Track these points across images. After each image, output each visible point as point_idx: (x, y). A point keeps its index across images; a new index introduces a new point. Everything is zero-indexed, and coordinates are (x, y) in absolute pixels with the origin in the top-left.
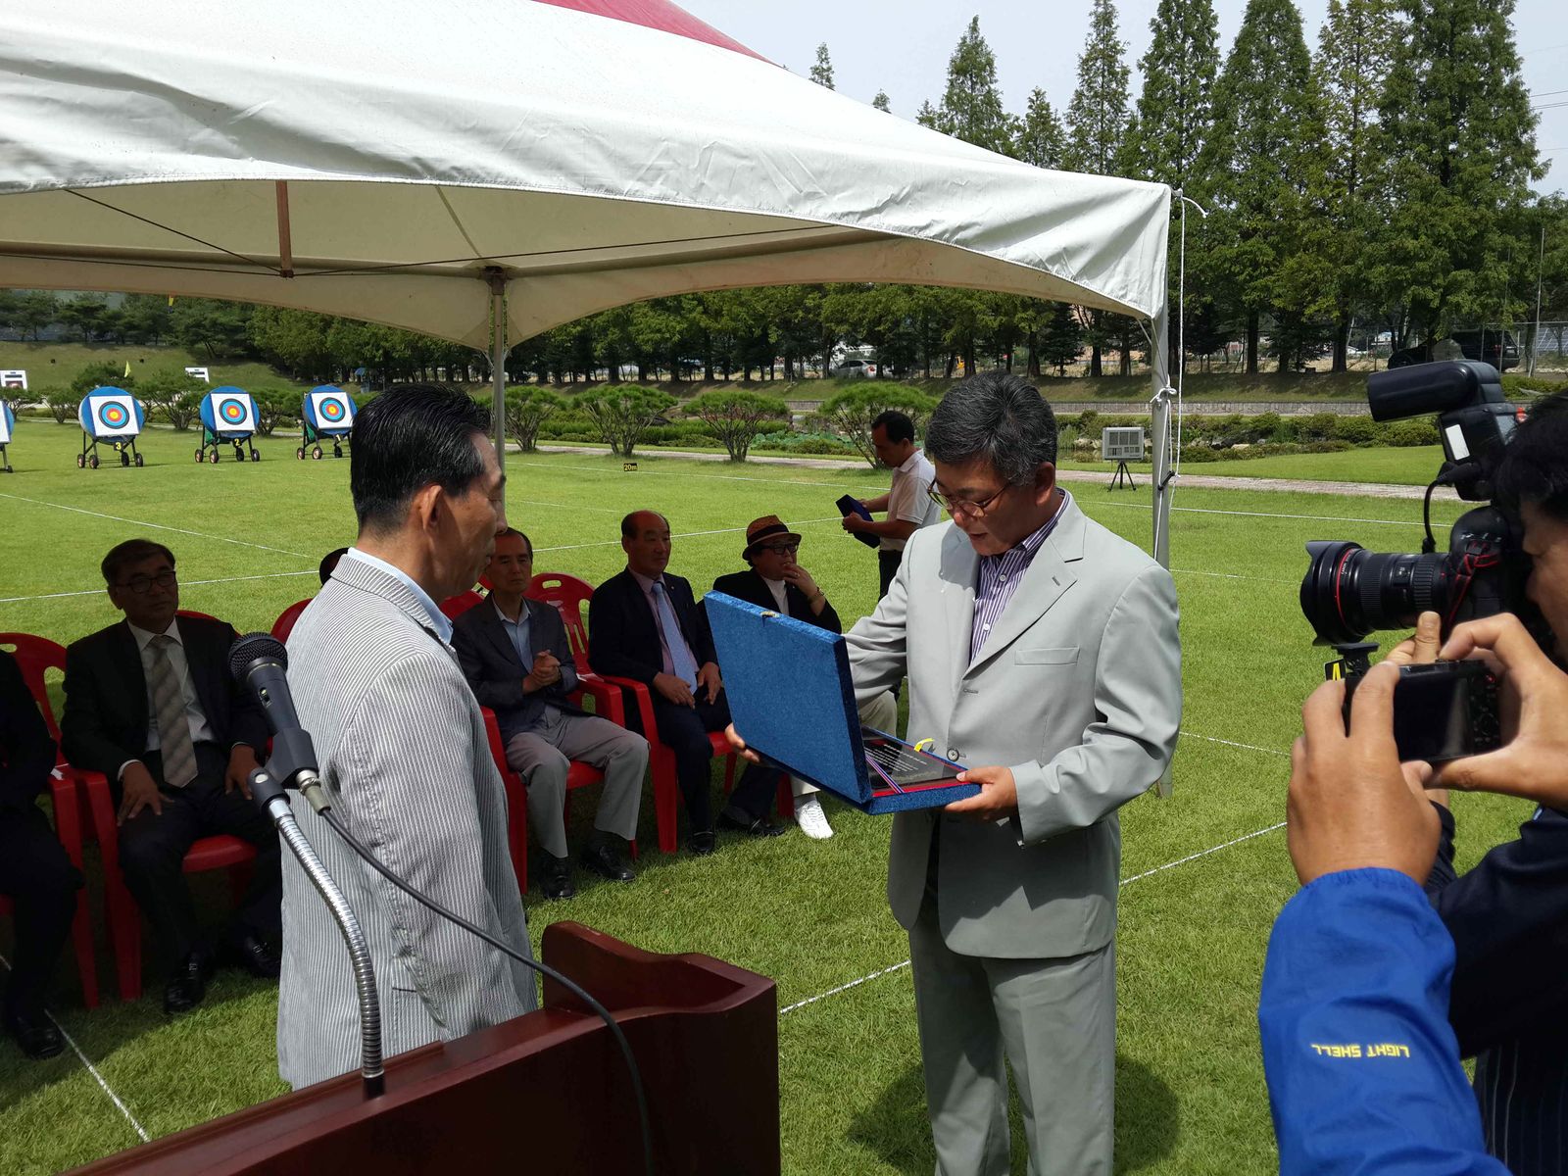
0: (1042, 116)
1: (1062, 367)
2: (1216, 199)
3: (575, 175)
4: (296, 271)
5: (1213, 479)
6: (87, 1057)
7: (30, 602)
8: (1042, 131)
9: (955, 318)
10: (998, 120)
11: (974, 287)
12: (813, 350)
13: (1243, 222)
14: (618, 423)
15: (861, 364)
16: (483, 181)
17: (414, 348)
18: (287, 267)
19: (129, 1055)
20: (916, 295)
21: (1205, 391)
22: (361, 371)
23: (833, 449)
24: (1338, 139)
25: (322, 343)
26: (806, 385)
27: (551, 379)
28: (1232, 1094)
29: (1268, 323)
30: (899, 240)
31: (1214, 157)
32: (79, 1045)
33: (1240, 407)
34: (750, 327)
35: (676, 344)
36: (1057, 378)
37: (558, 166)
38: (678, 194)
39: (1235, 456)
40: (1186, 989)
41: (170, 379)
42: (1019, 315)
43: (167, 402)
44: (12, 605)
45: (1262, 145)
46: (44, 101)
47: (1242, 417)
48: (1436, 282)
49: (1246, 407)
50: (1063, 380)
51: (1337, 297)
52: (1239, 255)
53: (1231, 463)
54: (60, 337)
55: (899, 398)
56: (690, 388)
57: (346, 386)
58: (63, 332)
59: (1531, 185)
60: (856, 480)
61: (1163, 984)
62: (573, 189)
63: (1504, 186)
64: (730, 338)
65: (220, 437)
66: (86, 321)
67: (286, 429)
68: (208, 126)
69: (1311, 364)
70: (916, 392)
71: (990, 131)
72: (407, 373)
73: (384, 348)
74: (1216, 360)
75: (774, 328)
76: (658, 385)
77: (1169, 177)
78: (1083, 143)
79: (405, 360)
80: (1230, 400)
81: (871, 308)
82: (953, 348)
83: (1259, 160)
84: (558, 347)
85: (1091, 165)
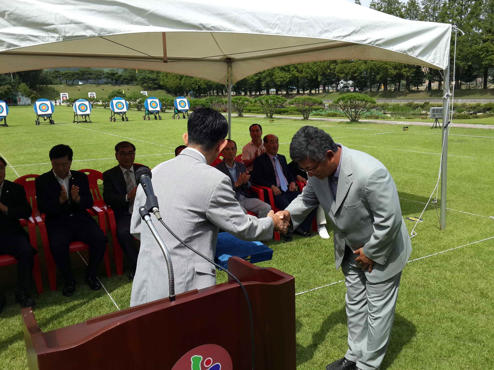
0: (413, 2)
1: (418, 87)
2: (474, 29)
3: (250, 27)
4: (168, 61)
6: (107, 291)
7: (96, 161)
8: (413, 7)
9: (381, 71)
10: (398, 4)
11: (387, 61)
12: (332, 83)
13: (484, 37)
14: (268, 107)
15: (348, 87)
16: (221, 30)
17: (207, 85)
18: (165, 59)
19: (119, 291)
20: (368, 64)
21: (468, 95)
22: (192, 92)
23: (337, 115)
25: (180, 84)
26: (330, 94)
27: (248, 93)
28: (458, 326)
29: (491, 72)
30: (358, 45)
31: (474, 14)
32: (105, 287)
33: (480, 100)
34: (312, 76)
35: (288, 82)
36: (416, 91)
37: (245, 25)
38: (282, 32)
39: (477, 117)
40: (445, 292)
41: (136, 95)
42: (403, 70)
43: (135, 102)
44: (90, 161)
46: (88, 10)
47: (481, 104)
50: (418, 91)
52: (482, 48)
53: (476, 119)
54: (105, 82)
55: (360, 98)
56: (291, 96)
57: (187, 97)
60: (345, 125)
61: (437, 290)
62: (249, 32)
64: (305, 79)
65: (150, 112)
66: (112, 77)
67: (169, 110)
68: (139, 16)
70: (366, 96)
71: (395, 8)
72: (205, 93)
73: (198, 85)
74: (472, 85)
75: (320, 76)
76: (281, 95)
77: (458, 22)
78: (427, 11)
79: (205, 88)
80: (476, 98)
81: (352, 68)
82: (380, 81)
83: (491, 15)
84: (251, 83)
85: (430, 19)
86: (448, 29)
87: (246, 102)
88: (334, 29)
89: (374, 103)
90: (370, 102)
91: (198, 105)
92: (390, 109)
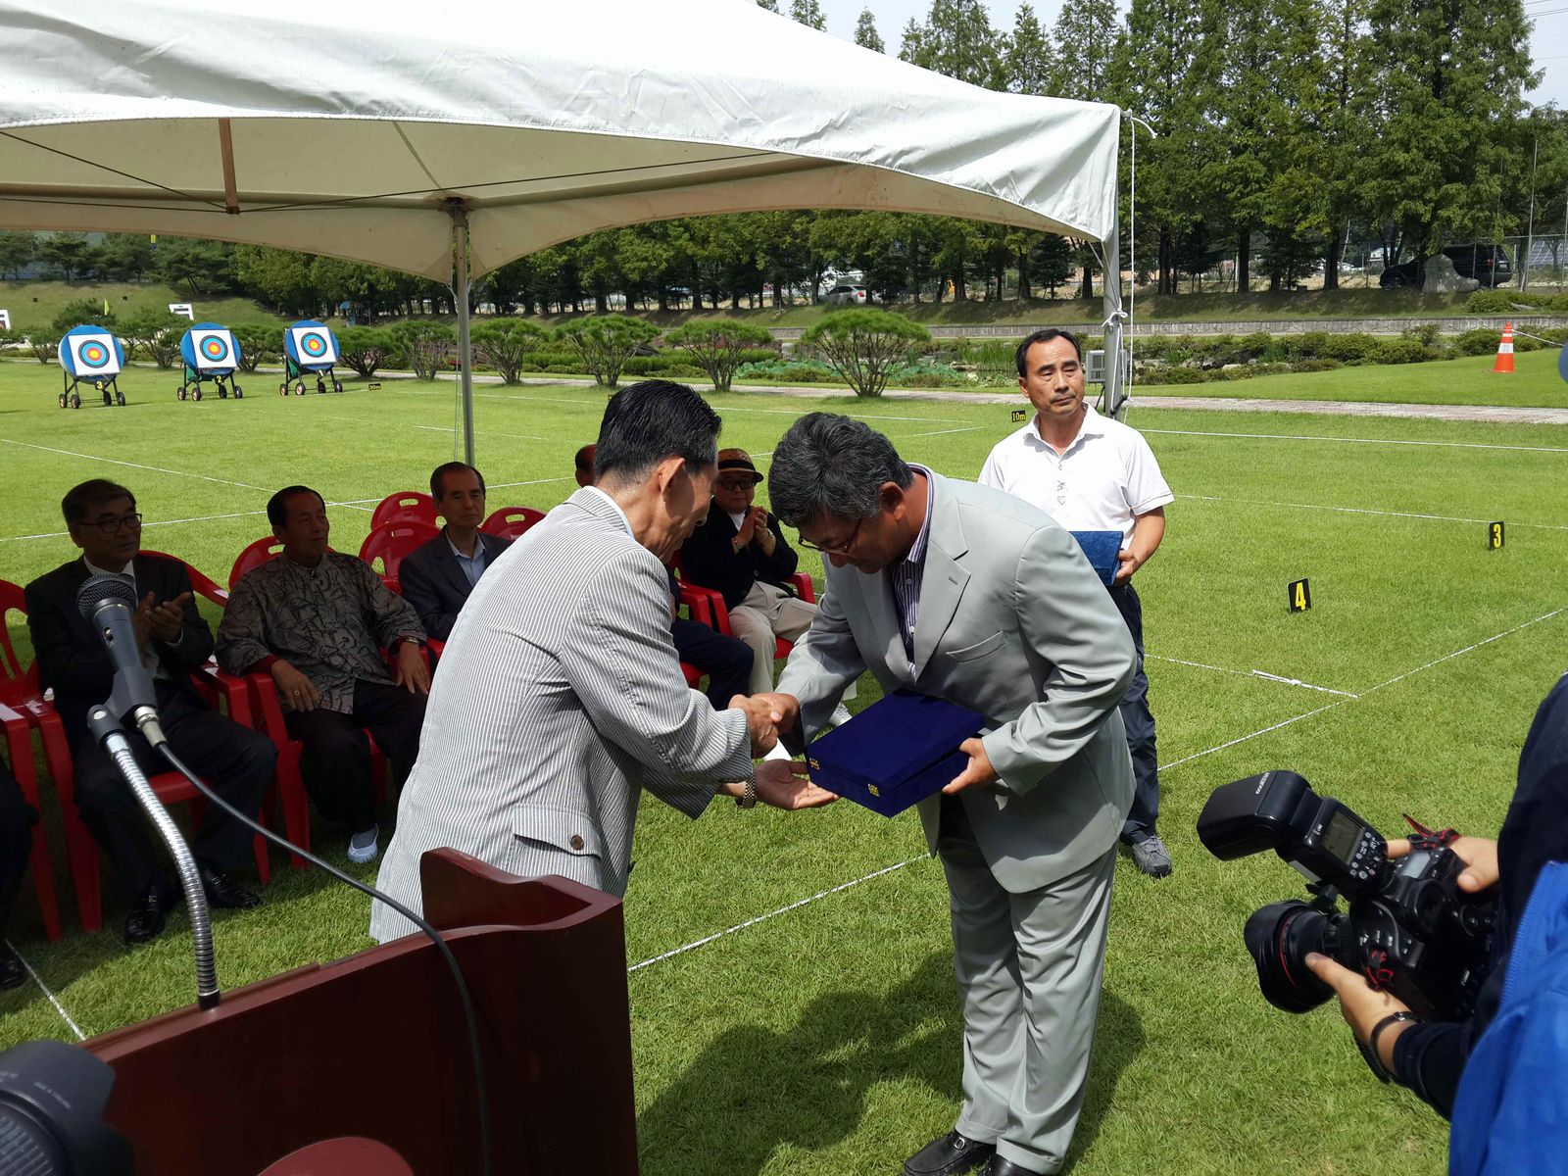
0: (1029, 32)
1: (1052, 289)
2: (1206, 115)
3: (499, 106)
4: (242, 206)
5: (1197, 400)
6: (48, 987)
7: (8, 544)
8: (1030, 47)
9: (944, 242)
10: (986, 37)
12: (802, 276)
13: (1234, 138)
14: (602, 353)
15: (850, 290)
16: (404, 114)
17: (398, 281)
18: (233, 202)
19: (88, 984)
20: (904, 218)
21: (1196, 311)
22: (346, 305)
23: (819, 377)
24: (1329, 52)
25: (306, 277)
26: (795, 312)
27: (538, 309)
29: (1259, 242)
31: (1206, 72)
32: (40, 976)
33: (1232, 326)
34: (738, 254)
35: (663, 273)
36: (1049, 300)
37: (482, 98)
38: (607, 123)
39: (1222, 377)
41: (152, 316)
42: (1009, 237)
43: (149, 339)
45: (1253, 60)
47: (1233, 337)
48: (1427, 196)
49: (1237, 326)
50: (1054, 302)
51: (1328, 213)
52: (1230, 171)
53: (1218, 384)
54: (42, 275)
55: (883, 324)
56: (676, 317)
57: (331, 320)
58: (45, 270)
59: (1524, 95)
62: (497, 120)
63: (1497, 96)
64: (717, 266)
65: (202, 374)
66: (67, 258)
67: (269, 365)
68: (118, 64)
69: (1303, 282)
70: (900, 318)
71: (977, 48)
72: (393, 306)
73: (368, 280)
74: (1207, 280)
75: (762, 254)
76: (644, 315)
77: (1160, 93)
78: (1071, 59)
79: (390, 293)
80: (1221, 319)
81: (859, 232)
82: (944, 272)
83: (1250, 74)
84: (544, 277)
85: (1080, 82)
86: (1110, 119)
87: (529, 339)
88: (770, 118)
89: (924, 338)
90: (914, 335)
91: (366, 347)
92: (976, 355)
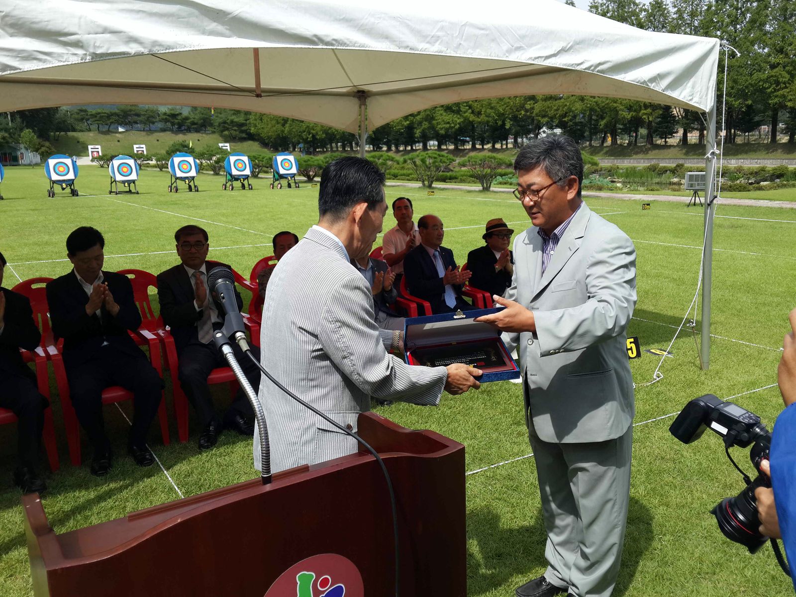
0: (658, 3)
1: (665, 140)
2: (756, 47)
3: (395, 41)
4: (263, 94)
6: (164, 467)
7: (145, 256)
8: (658, 11)
9: (607, 114)
10: (634, 6)
11: (617, 97)
12: (529, 132)
13: (771, 59)
14: (425, 170)
16: (348, 46)
17: (327, 134)
18: (258, 92)
19: (182, 467)
20: (586, 101)
21: (746, 152)
22: (301, 145)
25: (283, 131)
27: (393, 148)
29: (784, 115)
30: (569, 71)
31: (757, 23)
32: (160, 461)
33: (766, 161)
34: (496, 120)
35: (457, 130)
36: (663, 145)
37: (387, 37)
38: (447, 50)
39: (760, 189)
40: (707, 469)
41: (211, 149)
42: (643, 112)
43: (210, 160)
44: (137, 257)
45: (785, 16)
46: (139, 11)
47: (766, 167)
49: (769, 162)
50: (666, 146)
52: (768, 78)
53: (758, 192)
54: (161, 129)
56: (462, 153)
57: (294, 153)
58: (162, 126)
61: (695, 466)
62: (393, 48)
64: (485, 126)
65: (234, 178)
66: (172, 121)
67: (265, 174)
68: (215, 22)
71: (629, 12)
72: (323, 146)
73: (313, 134)
74: (753, 136)
75: (509, 121)
76: (446, 151)
77: (730, 35)
78: (681, 17)
79: (322, 139)
80: (760, 157)
81: (561, 108)
82: (605, 130)
83: (782, 24)
84: (397, 132)
85: (685, 30)
86: (714, 46)
87: (389, 163)
88: (530, 46)
89: (596, 164)
90: (590, 163)
91: (311, 166)
92: (622, 174)
